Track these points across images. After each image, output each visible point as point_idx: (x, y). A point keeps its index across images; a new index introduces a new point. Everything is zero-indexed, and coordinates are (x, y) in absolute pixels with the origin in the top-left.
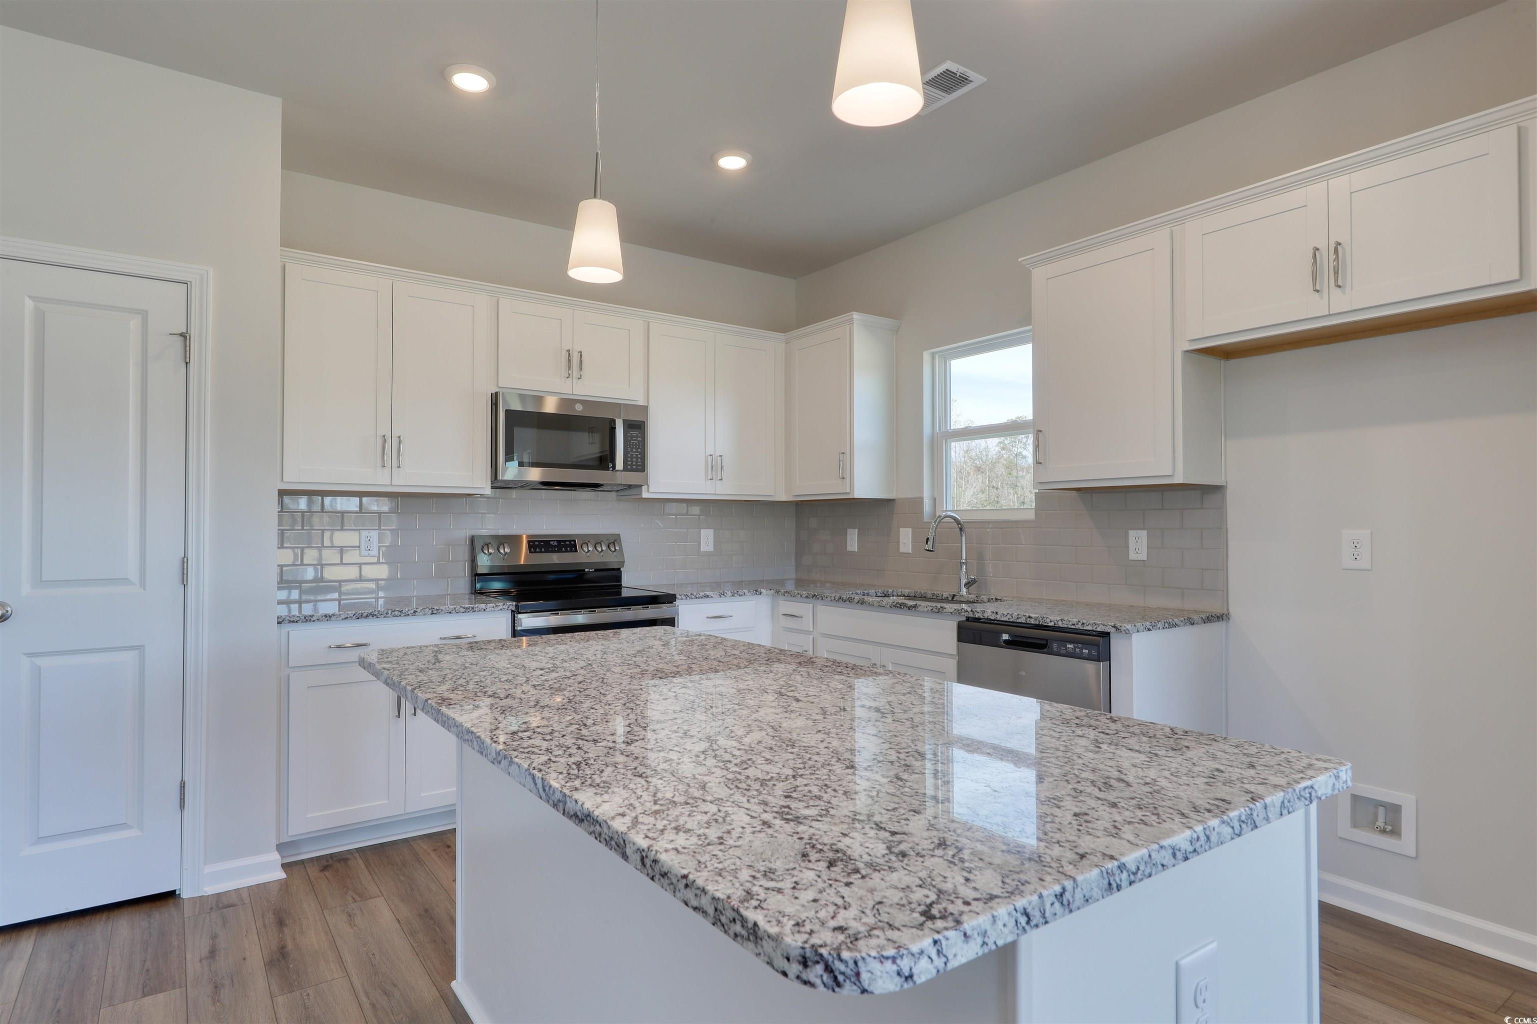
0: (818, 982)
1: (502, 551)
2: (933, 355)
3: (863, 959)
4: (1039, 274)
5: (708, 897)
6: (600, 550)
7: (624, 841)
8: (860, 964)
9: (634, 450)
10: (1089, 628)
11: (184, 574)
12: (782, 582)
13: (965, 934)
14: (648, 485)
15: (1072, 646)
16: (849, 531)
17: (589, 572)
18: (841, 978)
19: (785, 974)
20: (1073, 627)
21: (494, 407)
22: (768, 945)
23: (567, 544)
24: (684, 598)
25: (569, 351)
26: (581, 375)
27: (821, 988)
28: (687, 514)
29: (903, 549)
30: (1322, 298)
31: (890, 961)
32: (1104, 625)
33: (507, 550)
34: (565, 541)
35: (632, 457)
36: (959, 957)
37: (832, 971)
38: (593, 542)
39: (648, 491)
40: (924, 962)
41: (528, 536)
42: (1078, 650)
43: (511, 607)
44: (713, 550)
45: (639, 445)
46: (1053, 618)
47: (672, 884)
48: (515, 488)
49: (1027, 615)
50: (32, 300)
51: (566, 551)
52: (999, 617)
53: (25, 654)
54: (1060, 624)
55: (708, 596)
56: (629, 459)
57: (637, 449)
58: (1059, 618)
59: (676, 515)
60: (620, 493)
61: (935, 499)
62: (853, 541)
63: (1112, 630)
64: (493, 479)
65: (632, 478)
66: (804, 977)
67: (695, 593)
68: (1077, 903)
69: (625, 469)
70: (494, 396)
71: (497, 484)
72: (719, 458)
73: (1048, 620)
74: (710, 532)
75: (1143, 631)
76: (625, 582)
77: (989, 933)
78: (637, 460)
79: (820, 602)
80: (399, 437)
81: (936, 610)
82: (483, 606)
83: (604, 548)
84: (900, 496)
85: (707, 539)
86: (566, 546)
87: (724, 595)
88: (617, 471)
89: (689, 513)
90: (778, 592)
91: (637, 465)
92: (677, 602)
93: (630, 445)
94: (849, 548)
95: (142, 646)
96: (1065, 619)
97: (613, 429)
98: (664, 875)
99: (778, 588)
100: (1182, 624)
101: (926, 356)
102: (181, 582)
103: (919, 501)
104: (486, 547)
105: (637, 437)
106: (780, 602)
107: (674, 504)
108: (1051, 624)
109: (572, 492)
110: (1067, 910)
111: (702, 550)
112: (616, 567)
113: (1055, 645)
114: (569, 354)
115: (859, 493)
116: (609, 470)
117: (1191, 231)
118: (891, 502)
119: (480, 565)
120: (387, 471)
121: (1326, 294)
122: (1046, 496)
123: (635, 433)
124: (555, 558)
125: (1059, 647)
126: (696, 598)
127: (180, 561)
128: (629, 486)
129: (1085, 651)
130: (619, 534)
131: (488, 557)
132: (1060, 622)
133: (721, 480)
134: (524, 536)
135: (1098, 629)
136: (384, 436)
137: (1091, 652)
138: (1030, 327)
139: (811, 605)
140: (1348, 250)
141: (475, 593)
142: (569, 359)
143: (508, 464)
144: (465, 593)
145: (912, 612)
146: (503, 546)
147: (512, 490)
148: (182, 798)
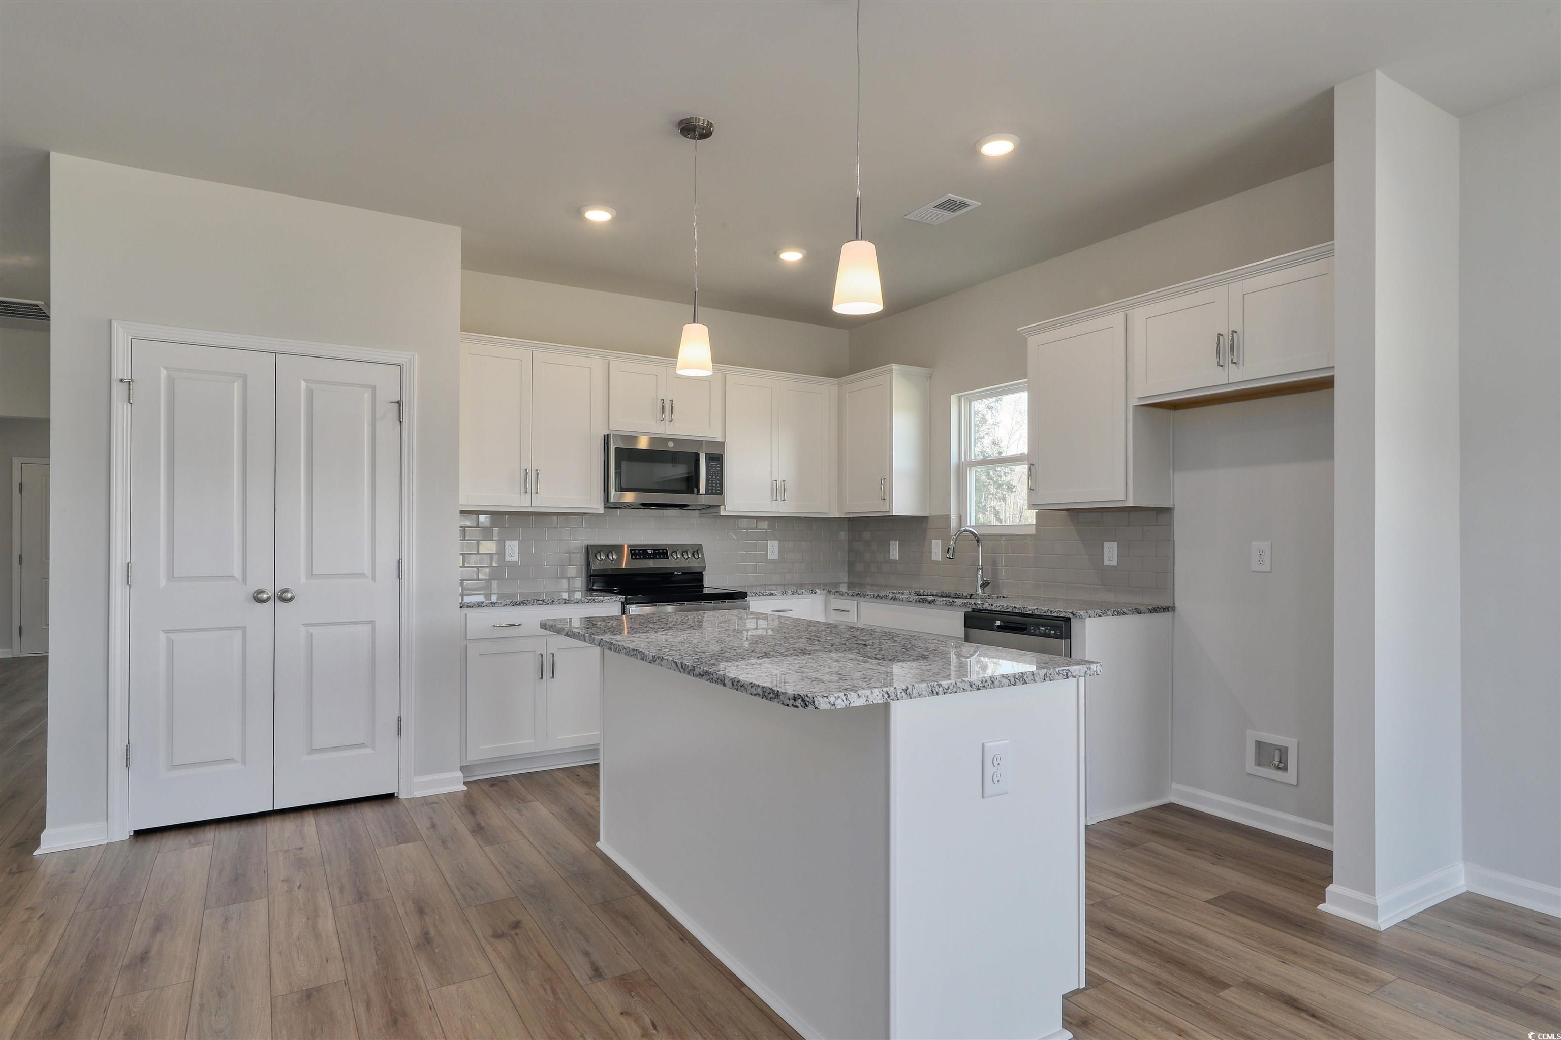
0: (799, 705)
1: (611, 558)
2: (960, 399)
3: (816, 696)
4: (1033, 341)
5: (760, 688)
6: (686, 557)
7: (724, 678)
8: (814, 698)
9: (714, 477)
10: (1055, 615)
11: (400, 571)
12: (837, 585)
13: (858, 695)
14: (725, 506)
15: (1043, 629)
16: (893, 542)
17: (678, 574)
18: (807, 703)
19: (788, 705)
20: (1045, 614)
21: (606, 446)
22: (782, 697)
23: (660, 553)
24: (754, 595)
25: (663, 400)
26: (672, 420)
27: (801, 707)
28: (756, 528)
29: (934, 558)
30: (1224, 370)
31: (826, 698)
32: (1065, 612)
33: (615, 557)
34: (659, 550)
35: (712, 483)
36: (855, 703)
37: (804, 701)
38: (681, 551)
39: (725, 509)
40: (840, 701)
41: (629, 546)
42: (1047, 631)
43: (622, 600)
44: (777, 558)
45: (718, 474)
46: (1031, 607)
47: (745, 688)
48: (620, 508)
49: (1013, 606)
50: (306, 382)
51: (660, 558)
52: (993, 608)
53: (303, 624)
55: (773, 594)
56: (710, 485)
57: (716, 477)
58: (1034, 608)
59: (747, 529)
60: (702, 512)
61: (961, 516)
62: (895, 552)
63: (1071, 616)
64: (606, 502)
65: (713, 500)
66: (795, 705)
67: (762, 592)
68: (914, 695)
69: (707, 493)
70: (606, 437)
71: (608, 505)
72: (782, 483)
73: (1028, 610)
74: (776, 543)
75: (1095, 617)
76: (705, 584)
77: (869, 697)
78: (716, 485)
79: (862, 599)
80: (537, 470)
81: (949, 604)
82: (601, 598)
83: (689, 556)
84: (933, 514)
85: (773, 549)
86: (660, 554)
87: (785, 593)
88: (701, 494)
89: (758, 527)
90: (829, 592)
91: (716, 489)
92: (748, 599)
93: (710, 473)
94: (892, 557)
95: (374, 621)
96: (1040, 608)
97: (697, 460)
98: (742, 686)
99: (832, 589)
100: (1130, 613)
101: (954, 399)
102: (397, 576)
103: (947, 518)
104: (598, 554)
105: (716, 467)
106: (832, 600)
107: (746, 520)
108: (1030, 612)
109: (664, 511)
110: (909, 697)
111: (769, 558)
112: (700, 571)
113: (1032, 628)
114: (663, 403)
115: (897, 512)
116: (694, 493)
117: (1139, 315)
118: (925, 518)
119: (593, 567)
120: (528, 495)
121: (1226, 369)
122: (1045, 514)
123: (714, 464)
124: (651, 564)
125: (1035, 629)
126: (763, 595)
127: (397, 562)
128: (710, 506)
129: (1053, 632)
130: (701, 545)
131: (600, 563)
132: (1036, 611)
133: (784, 500)
134: (626, 546)
135: (1061, 616)
136: (526, 470)
137: (1058, 633)
138: (1027, 380)
139: (856, 602)
140: (1241, 337)
141: (589, 590)
142: (663, 406)
143: (616, 490)
144: (584, 589)
145: (932, 606)
146: (610, 553)
147: (619, 510)
148: (399, 729)
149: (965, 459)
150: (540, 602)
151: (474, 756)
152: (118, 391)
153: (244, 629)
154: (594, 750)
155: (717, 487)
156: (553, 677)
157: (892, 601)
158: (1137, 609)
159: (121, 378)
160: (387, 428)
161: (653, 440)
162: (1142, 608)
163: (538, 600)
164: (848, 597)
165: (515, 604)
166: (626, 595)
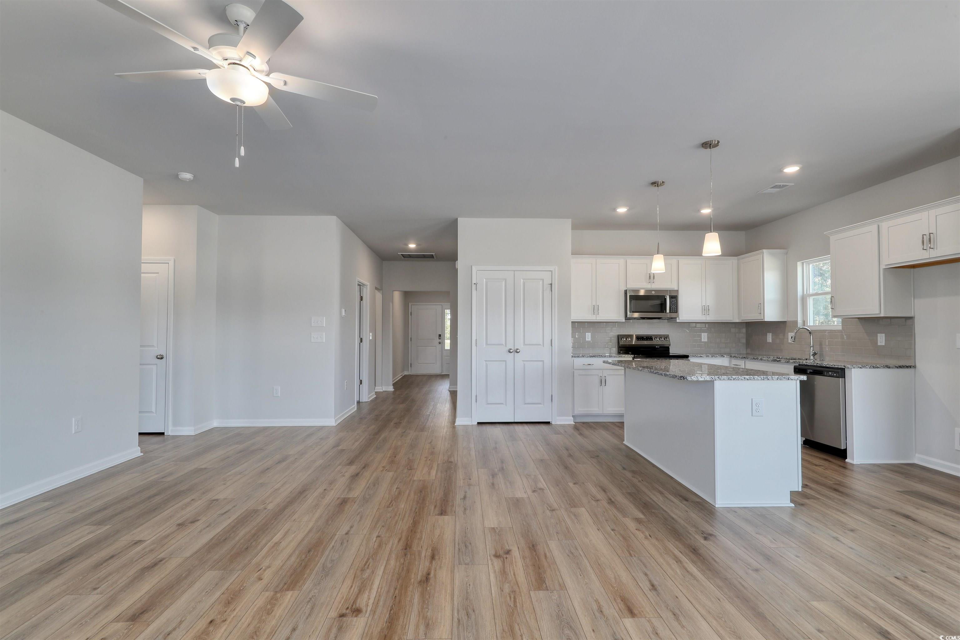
1: (628, 340)
2: (803, 263)
4: (833, 238)
5: (672, 375)
6: (661, 340)
8: (687, 377)
10: (836, 367)
11: (551, 343)
14: (680, 318)
15: (831, 373)
16: (768, 334)
17: (658, 347)
20: (831, 366)
21: (625, 294)
23: (649, 338)
24: (692, 356)
25: (650, 274)
26: (654, 282)
29: (789, 341)
32: (843, 366)
33: (630, 340)
38: (659, 337)
41: (636, 335)
42: (833, 374)
44: (706, 341)
47: (668, 376)
50: (523, 280)
51: (649, 340)
52: (808, 364)
53: (523, 361)
54: (827, 366)
55: (702, 357)
56: (671, 309)
57: (674, 305)
58: (827, 364)
60: (669, 320)
61: (804, 321)
62: (770, 338)
63: (845, 368)
65: (673, 315)
67: (697, 355)
68: (722, 379)
69: (670, 312)
70: (625, 291)
71: (626, 318)
72: (708, 307)
73: (824, 364)
74: (706, 334)
76: (671, 351)
77: (705, 378)
79: (747, 360)
80: (598, 305)
81: (788, 362)
82: (624, 356)
83: (663, 339)
84: (789, 320)
85: (704, 337)
86: (649, 339)
87: (708, 356)
88: (667, 313)
89: (697, 327)
90: (731, 356)
91: (674, 311)
92: (689, 358)
93: (672, 303)
94: (768, 341)
95: (543, 361)
97: (665, 298)
101: (799, 264)
102: (551, 345)
103: (796, 322)
104: (623, 338)
105: (674, 301)
106: (732, 360)
107: (690, 324)
108: (825, 366)
111: (702, 341)
112: (668, 346)
113: (825, 373)
115: (767, 319)
116: (664, 313)
117: (884, 225)
118: (784, 323)
119: (621, 344)
120: (595, 315)
121: (928, 251)
122: (846, 320)
123: (673, 300)
124: (645, 343)
125: (826, 374)
126: (697, 357)
127: (551, 340)
128: (672, 318)
129: (835, 375)
130: (668, 335)
131: (623, 342)
132: (827, 365)
133: (708, 315)
134: (634, 335)
135: (839, 367)
136: (594, 305)
137: (838, 375)
138: (830, 255)
139: (744, 361)
140: (935, 235)
141: (619, 353)
142: (650, 276)
143: (630, 312)
144: (617, 352)
145: (779, 363)
146: (628, 338)
147: (631, 320)
148: (552, 399)
149: (806, 293)
150: (600, 356)
151: (576, 412)
152: (474, 286)
153: (506, 361)
154: (622, 416)
155: (675, 309)
156: (605, 385)
157: (760, 361)
158: (887, 366)
159: (474, 283)
160: (547, 292)
161: (647, 291)
162: (891, 366)
163: (599, 356)
164: (740, 359)
165: (591, 357)
166: (634, 355)
